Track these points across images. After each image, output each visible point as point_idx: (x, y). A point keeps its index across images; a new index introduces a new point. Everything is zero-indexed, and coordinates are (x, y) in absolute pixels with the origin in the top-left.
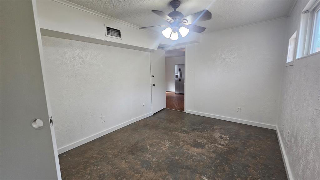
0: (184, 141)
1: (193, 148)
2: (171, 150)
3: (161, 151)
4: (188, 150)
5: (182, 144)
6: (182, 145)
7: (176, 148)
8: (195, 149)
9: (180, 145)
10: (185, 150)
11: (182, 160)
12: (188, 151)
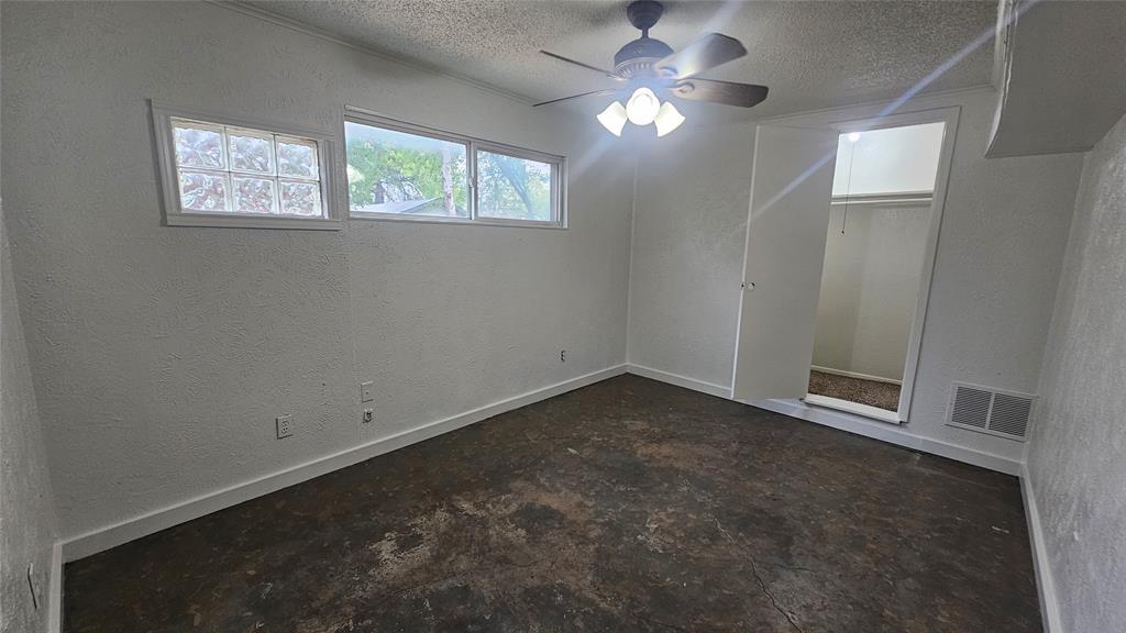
0: (584, 540)
1: (563, 509)
2: (639, 509)
3: (670, 510)
4: (580, 505)
5: (593, 526)
6: (595, 522)
7: (619, 516)
8: (554, 506)
9: (604, 525)
10: (590, 504)
11: (609, 481)
12: (582, 503)
